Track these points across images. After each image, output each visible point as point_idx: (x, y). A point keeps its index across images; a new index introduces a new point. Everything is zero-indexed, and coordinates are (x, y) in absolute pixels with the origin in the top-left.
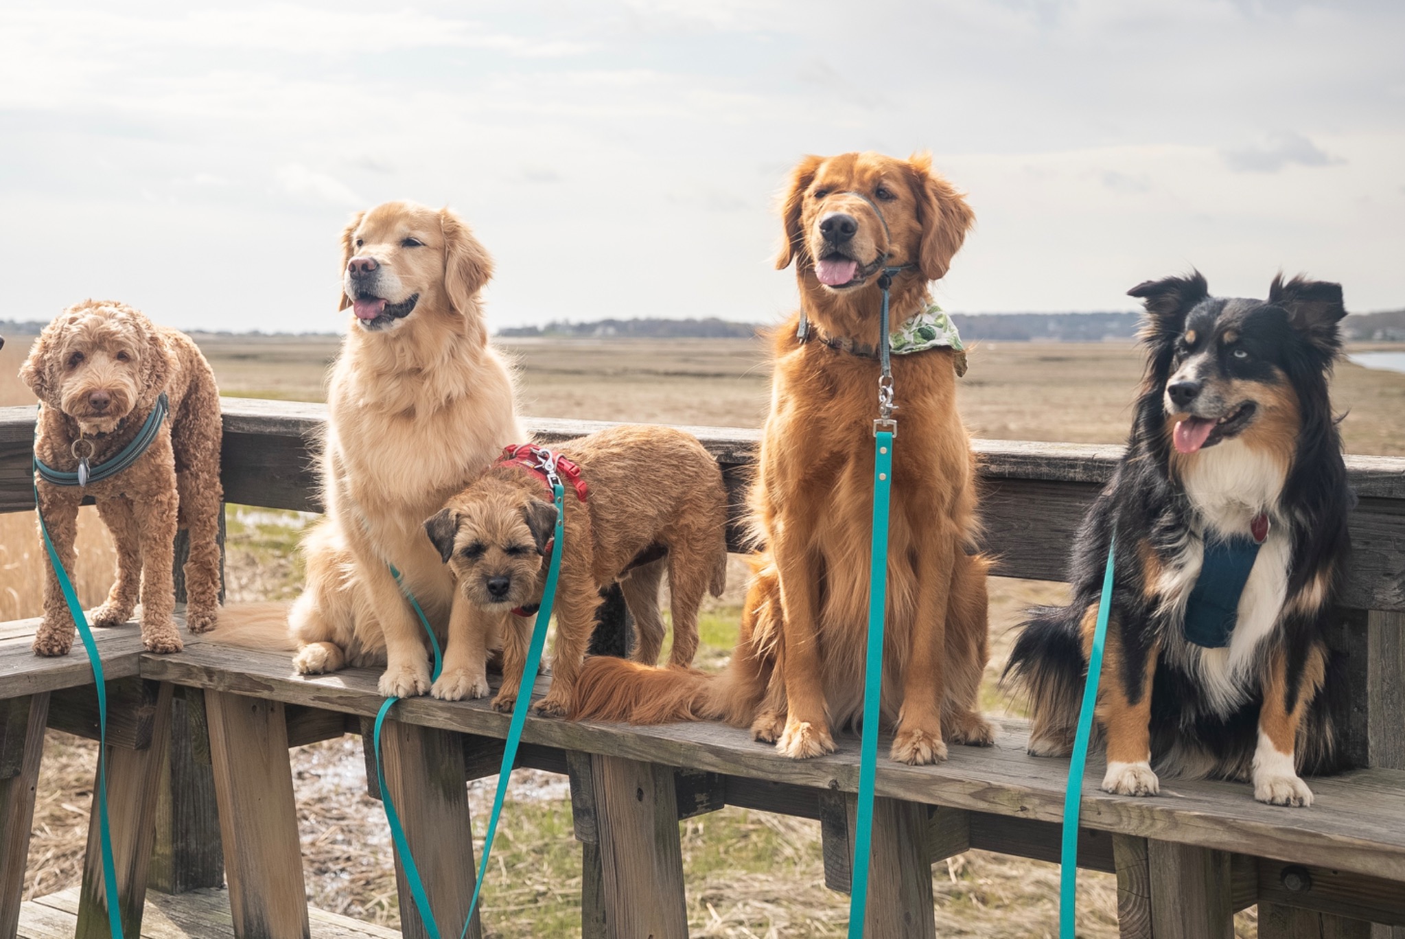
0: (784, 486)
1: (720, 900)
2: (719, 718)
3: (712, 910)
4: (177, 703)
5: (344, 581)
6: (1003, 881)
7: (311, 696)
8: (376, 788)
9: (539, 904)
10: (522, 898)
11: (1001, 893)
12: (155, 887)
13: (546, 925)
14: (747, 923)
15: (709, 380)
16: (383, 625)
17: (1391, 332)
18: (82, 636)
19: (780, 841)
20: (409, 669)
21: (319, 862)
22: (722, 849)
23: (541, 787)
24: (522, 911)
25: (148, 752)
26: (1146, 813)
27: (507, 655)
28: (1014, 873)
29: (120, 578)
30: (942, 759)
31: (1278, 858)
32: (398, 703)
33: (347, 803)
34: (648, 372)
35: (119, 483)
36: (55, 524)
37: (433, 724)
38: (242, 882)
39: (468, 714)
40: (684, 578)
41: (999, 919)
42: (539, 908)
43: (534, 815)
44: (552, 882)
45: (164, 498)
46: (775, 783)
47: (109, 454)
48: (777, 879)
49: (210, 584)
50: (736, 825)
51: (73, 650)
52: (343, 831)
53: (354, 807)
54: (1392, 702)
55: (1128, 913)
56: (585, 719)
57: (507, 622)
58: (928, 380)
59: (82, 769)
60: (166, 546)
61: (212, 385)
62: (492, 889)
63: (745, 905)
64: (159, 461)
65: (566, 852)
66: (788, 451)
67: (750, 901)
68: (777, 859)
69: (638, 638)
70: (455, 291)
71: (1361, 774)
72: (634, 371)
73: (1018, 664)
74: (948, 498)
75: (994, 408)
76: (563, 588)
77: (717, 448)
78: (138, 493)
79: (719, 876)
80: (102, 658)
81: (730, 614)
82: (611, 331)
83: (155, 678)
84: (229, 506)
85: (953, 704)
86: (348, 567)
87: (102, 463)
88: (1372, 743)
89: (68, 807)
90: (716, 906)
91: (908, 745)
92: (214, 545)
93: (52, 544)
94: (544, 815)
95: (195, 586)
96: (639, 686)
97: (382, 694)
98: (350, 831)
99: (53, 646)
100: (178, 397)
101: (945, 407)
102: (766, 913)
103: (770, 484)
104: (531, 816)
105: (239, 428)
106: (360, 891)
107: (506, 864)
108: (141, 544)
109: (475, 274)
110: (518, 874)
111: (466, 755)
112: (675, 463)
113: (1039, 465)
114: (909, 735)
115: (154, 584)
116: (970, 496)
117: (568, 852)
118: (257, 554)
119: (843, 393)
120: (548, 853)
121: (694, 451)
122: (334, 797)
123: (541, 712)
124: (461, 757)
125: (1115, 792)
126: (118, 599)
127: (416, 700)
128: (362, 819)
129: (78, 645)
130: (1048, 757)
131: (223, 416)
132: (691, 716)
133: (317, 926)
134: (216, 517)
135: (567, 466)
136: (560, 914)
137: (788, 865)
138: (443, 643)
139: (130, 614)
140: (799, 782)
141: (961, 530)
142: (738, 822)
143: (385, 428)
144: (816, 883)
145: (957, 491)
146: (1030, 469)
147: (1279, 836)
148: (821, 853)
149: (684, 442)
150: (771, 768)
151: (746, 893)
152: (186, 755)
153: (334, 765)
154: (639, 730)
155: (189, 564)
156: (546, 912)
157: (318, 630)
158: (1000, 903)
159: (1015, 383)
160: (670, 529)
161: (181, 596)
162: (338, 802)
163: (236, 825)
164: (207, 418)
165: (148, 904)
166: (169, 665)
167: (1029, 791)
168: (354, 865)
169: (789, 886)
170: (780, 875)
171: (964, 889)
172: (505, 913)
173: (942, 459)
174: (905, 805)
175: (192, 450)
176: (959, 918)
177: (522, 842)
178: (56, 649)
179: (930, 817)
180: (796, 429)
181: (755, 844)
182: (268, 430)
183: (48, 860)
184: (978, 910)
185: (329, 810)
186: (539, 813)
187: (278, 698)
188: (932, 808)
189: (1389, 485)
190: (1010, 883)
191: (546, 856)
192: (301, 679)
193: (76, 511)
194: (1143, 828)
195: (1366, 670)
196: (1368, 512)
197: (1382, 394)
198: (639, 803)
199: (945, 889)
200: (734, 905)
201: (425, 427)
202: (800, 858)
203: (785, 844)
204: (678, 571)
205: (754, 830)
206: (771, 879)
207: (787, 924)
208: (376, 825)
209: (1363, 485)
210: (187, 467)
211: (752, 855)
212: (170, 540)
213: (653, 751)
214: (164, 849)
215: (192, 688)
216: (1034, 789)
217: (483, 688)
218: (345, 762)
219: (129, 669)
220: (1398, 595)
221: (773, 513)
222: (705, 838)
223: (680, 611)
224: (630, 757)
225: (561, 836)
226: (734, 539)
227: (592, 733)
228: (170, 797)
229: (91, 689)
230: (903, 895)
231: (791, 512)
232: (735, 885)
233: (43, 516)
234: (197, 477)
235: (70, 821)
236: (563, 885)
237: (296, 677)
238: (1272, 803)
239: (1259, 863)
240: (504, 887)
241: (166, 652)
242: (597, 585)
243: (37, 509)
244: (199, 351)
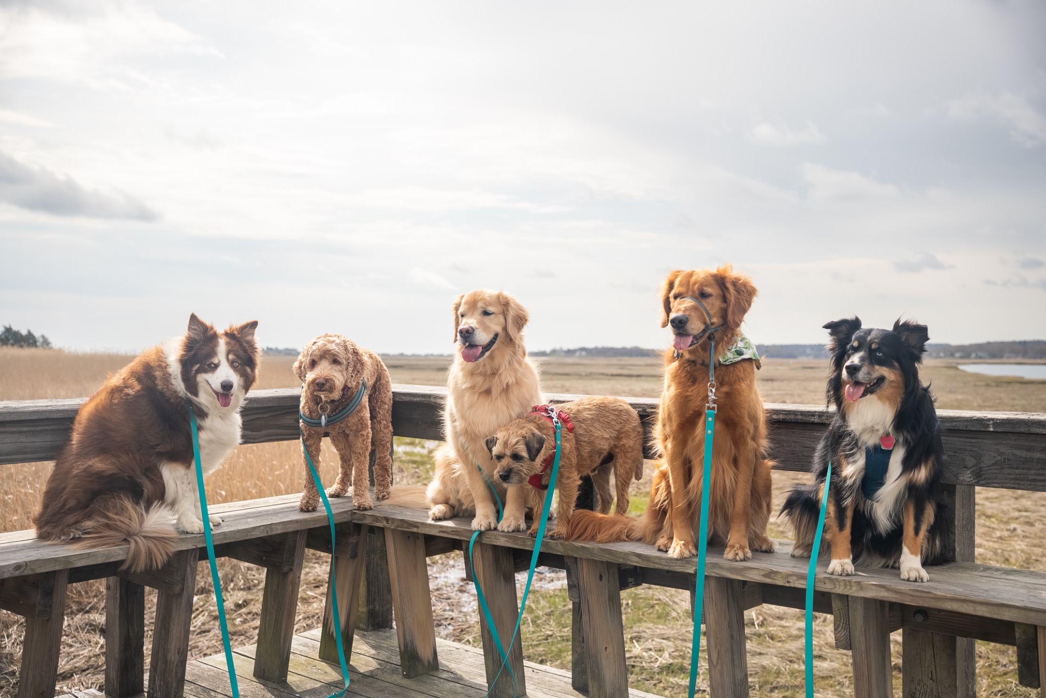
0: (671, 426)
1: (640, 638)
2: (640, 540)
3: (636, 643)
4: (369, 536)
5: (454, 473)
6: (782, 628)
7: (438, 531)
8: (470, 576)
9: (549, 641)
10: (540, 638)
11: (781, 634)
12: (359, 628)
13: (552, 651)
14: (653, 650)
15: (634, 379)
16: (474, 495)
17: (980, 354)
18: (324, 502)
19: (670, 609)
20: (487, 517)
21: (437, 620)
22: (641, 613)
23: (549, 583)
24: (540, 644)
25: (356, 560)
26: (848, 583)
27: (535, 510)
28: (787, 624)
29: (341, 473)
30: (749, 559)
31: (910, 604)
32: (481, 534)
33: (451, 591)
34: (603, 374)
35: (343, 425)
36: (310, 446)
37: (498, 544)
38: (403, 624)
39: (516, 539)
40: (622, 471)
41: (780, 647)
42: (549, 643)
43: (546, 597)
44: (555, 629)
45: (364, 433)
46: (668, 572)
47: (337, 411)
48: (668, 628)
49: (387, 476)
50: (648, 601)
51: (319, 508)
52: (449, 605)
53: (454, 593)
54: (967, 530)
55: (839, 632)
56: (574, 541)
57: (535, 493)
58: (741, 375)
59: (316, 574)
60: (365, 457)
61: (387, 377)
62: (525, 633)
63: (652, 640)
64: (362, 414)
65: (562, 615)
66: (672, 410)
67: (655, 639)
68: (668, 618)
69: (600, 502)
70: (511, 330)
71: (952, 565)
72: (596, 374)
73: (786, 512)
74: (752, 431)
75: (779, 392)
76: (561, 475)
77: (639, 408)
78: (351, 430)
79: (639, 626)
80: (333, 512)
81: (645, 496)
82: (584, 353)
83: (360, 522)
84: (395, 437)
85: (755, 532)
86: (457, 466)
87: (334, 416)
88: (957, 550)
89: (310, 593)
90: (638, 641)
91: (733, 552)
92: (388, 457)
93: (308, 456)
94: (551, 597)
95: (379, 477)
96: (601, 523)
97: (473, 529)
98: (453, 605)
99: (309, 507)
100: (370, 383)
101: (750, 387)
102: (663, 645)
103: (664, 425)
104: (544, 597)
105: (400, 399)
106: (458, 634)
107: (532, 621)
108: (353, 456)
109: (520, 321)
110: (538, 626)
111: (515, 560)
112: (616, 413)
113: (797, 415)
114: (733, 547)
115: (359, 476)
116: (763, 429)
117: (563, 615)
118: (404, 466)
119: (699, 383)
120: (553, 615)
121: (626, 408)
122: (444, 588)
123: (552, 537)
124: (512, 560)
125: (832, 574)
126: (340, 484)
127: (490, 532)
128: (459, 599)
129: (321, 506)
130: (801, 557)
131: (393, 393)
132: (626, 539)
133: (440, 647)
134: (390, 443)
135: (563, 416)
136: (559, 646)
137: (674, 621)
138: (504, 504)
139: (346, 491)
140: (679, 570)
141: (758, 446)
142: (649, 600)
143: (476, 399)
144: (688, 630)
145: (756, 428)
146: (792, 417)
147: (911, 593)
148: (690, 615)
149: (621, 404)
150: (665, 563)
151: (653, 635)
152: (374, 562)
153: (445, 572)
154: (601, 546)
155: (376, 466)
156: (552, 645)
157: (440, 498)
158: (780, 639)
159: (790, 380)
160: (615, 446)
161: (372, 483)
162: (447, 590)
163: (400, 595)
164: (385, 393)
165: (355, 637)
166: (367, 516)
167: (791, 573)
168: (455, 622)
169: (675, 631)
170: (670, 626)
171: (762, 633)
172: (531, 645)
173: (749, 413)
174: (730, 581)
175: (378, 410)
176: (759, 647)
177: (540, 610)
178: (310, 508)
179: (743, 588)
180: (675, 400)
181: (658, 611)
182: (415, 399)
183: (300, 620)
184: (769, 643)
185: (442, 595)
186: (548, 596)
187: (421, 532)
188: (744, 582)
189: (966, 424)
190: (785, 630)
191: (552, 617)
192: (433, 522)
193: (320, 440)
194: (846, 590)
195: (955, 514)
196: (956, 437)
197: (975, 385)
198: (600, 582)
199: (753, 633)
200: (647, 641)
201: (496, 398)
202: (680, 618)
203: (672, 611)
204: (619, 468)
205: (657, 604)
206: (665, 628)
207: (673, 650)
208: (466, 602)
209: (954, 424)
210: (375, 418)
211: (656, 616)
212: (367, 454)
213: (607, 556)
214: (363, 609)
215: (378, 527)
216: (793, 572)
217: (523, 526)
218: (450, 570)
219: (347, 518)
220: (970, 477)
221: (666, 439)
222: (632, 608)
223: (620, 487)
224: (596, 559)
225: (559, 607)
226: (647, 452)
227: (577, 547)
228: (366, 583)
229: (328, 527)
230: (730, 626)
231: (675, 439)
232: (647, 631)
233: (304, 441)
234: (380, 423)
235: (311, 600)
236: (560, 631)
237: (430, 521)
238: (908, 580)
239: (902, 607)
240: (531, 632)
241: (365, 509)
242: (578, 474)
243: (301, 439)
244: (381, 361)
